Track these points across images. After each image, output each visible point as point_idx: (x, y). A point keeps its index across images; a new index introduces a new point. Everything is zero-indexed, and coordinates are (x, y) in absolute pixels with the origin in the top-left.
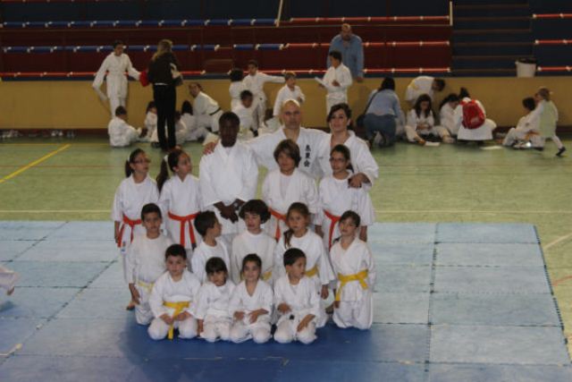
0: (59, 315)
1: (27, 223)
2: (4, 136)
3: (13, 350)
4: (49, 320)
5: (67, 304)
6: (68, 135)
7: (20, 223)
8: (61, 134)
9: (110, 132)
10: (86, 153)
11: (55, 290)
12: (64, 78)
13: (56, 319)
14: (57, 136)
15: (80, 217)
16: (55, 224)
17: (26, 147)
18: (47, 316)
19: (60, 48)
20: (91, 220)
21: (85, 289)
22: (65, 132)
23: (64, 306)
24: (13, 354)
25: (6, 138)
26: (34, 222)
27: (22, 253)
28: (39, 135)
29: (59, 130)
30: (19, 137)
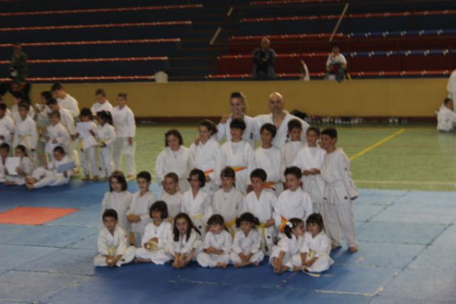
0: (411, 266)
1: (377, 191)
2: (352, 122)
3: (376, 292)
4: (403, 270)
5: (416, 257)
6: (403, 122)
7: (372, 190)
8: (397, 121)
9: (439, 118)
10: (418, 137)
11: (405, 246)
12: (398, 77)
13: (408, 269)
14: (394, 122)
15: (419, 188)
16: (399, 192)
17: (370, 131)
18: (402, 266)
19: (396, 53)
20: (428, 190)
21: (430, 247)
22: (400, 119)
23: (414, 259)
24: (377, 295)
25: (354, 124)
26: (383, 191)
27: (376, 215)
28: (379, 121)
29: (395, 118)
30: (363, 123)
